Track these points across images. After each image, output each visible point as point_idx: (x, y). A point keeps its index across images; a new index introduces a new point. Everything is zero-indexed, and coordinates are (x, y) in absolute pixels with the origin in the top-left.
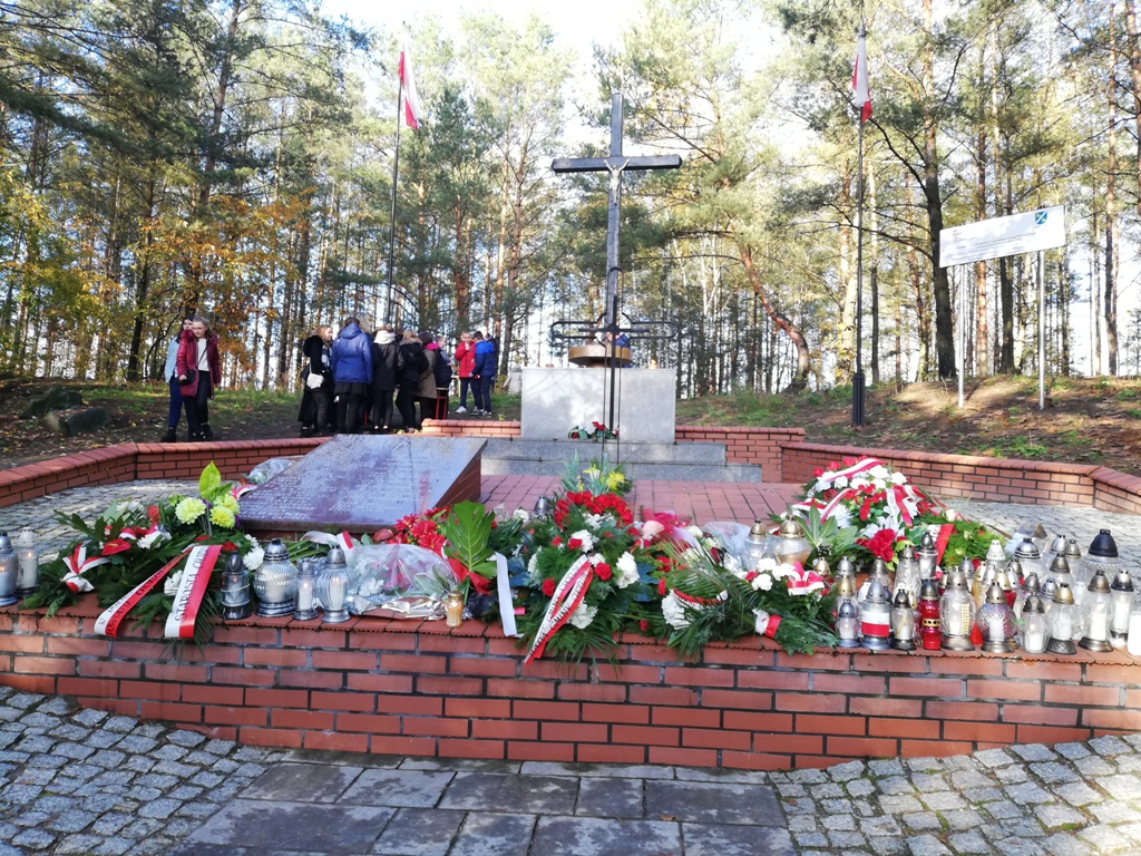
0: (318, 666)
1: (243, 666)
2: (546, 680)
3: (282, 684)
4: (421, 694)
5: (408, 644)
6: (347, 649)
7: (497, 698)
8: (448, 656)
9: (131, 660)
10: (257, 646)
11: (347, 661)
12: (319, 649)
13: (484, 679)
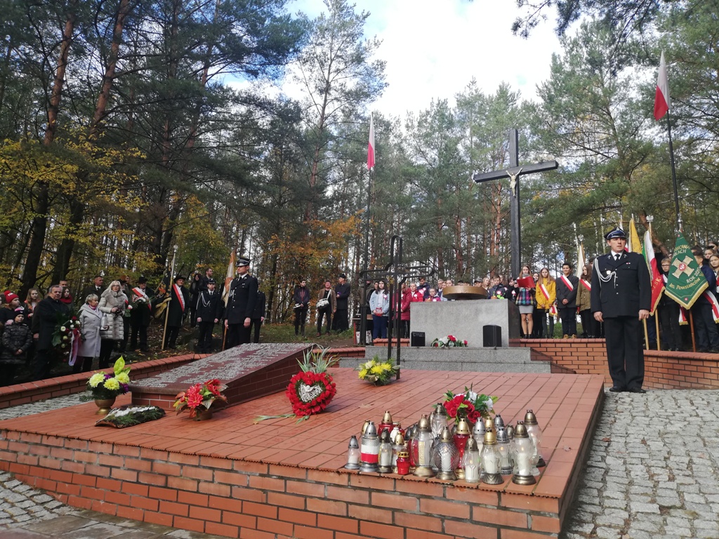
0: (101, 463)
1: (74, 461)
2: (193, 479)
3: (87, 472)
4: (140, 483)
5: (135, 453)
6: (112, 454)
7: (172, 488)
8: (152, 461)
9: (35, 455)
10: (79, 450)
11: (112, 461)
12: (102, 453)
13: (167, 476)
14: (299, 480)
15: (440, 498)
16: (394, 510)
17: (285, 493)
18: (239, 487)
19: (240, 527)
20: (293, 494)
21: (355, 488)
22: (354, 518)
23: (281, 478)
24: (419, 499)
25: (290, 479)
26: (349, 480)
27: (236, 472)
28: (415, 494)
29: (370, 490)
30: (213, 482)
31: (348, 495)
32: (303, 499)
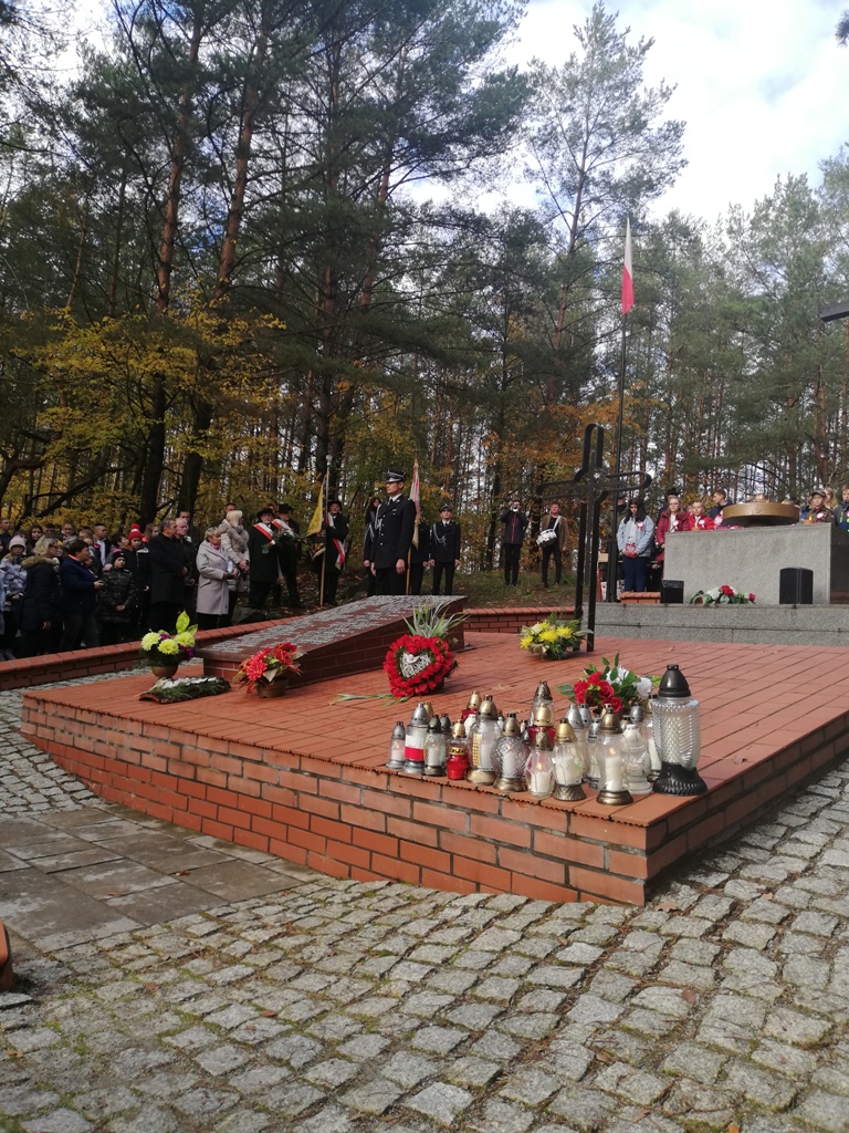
0: (132, 747)
1: (106, 743)
2: (222, 772)
3: (119, 758)
4: (169, 774)
5: (164, 734)
6: (142, 736)
7: (201, 782)
8: (181, 746)
9: (71, 733)
10: (110, 729)
11: (142, 744)
12: (132, 734)
13: (196, 766)
14: (333, 779)
15: (495, 816)
16: (440, 829)
17: (317, 796)
18: (269, 784)
19: (270, 838)
20: (326, 798)
21: (396, 794)
22: (394, 836)
23: (313, 775)
24: (469, 814)
25: (323, 777)
26: (388, 783)
27: (266, 764)
28: (464, 808)
29: (412, 799)
30: (242, 776)
31: (387, 804)
32: (336, 805)
